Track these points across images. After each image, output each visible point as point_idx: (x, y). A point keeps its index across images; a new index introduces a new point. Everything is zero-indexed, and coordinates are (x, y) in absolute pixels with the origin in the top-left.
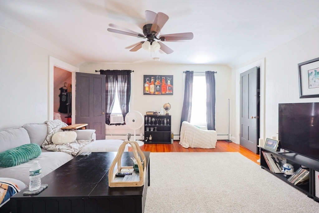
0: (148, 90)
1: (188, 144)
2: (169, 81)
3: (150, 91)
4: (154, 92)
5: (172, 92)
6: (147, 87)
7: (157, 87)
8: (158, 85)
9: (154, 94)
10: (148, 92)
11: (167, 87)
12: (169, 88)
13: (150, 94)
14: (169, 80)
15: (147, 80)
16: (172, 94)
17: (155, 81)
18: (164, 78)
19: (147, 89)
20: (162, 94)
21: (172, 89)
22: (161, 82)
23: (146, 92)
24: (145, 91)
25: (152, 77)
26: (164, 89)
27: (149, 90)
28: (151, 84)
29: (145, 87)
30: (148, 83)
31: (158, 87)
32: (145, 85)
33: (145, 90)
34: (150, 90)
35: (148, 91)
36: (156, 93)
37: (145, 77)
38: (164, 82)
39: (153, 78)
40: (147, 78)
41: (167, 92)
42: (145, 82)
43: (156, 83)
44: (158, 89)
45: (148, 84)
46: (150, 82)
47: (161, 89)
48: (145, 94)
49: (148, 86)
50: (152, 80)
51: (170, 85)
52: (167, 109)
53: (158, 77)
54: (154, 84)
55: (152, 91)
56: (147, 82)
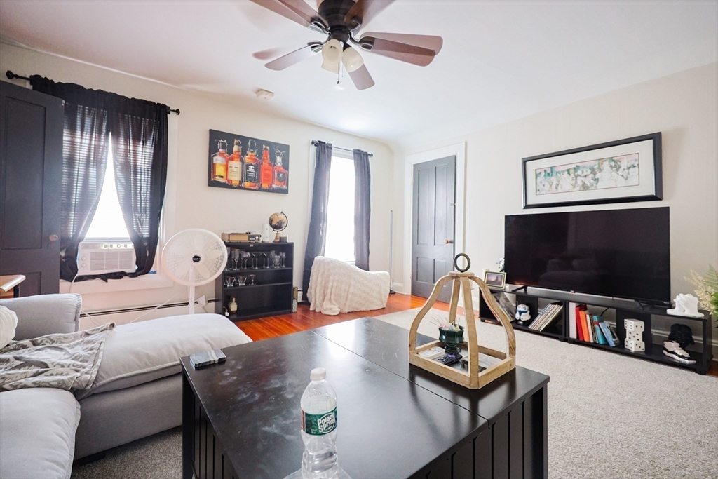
0: (223, 174)
1: (337, 306)
2: (279, 159)
3: (229, 178)
4: (241, 183)
5: (285, 187)
6: (221, 165)
7: (248, 168)
8: (251, 165)
9: (240, 187)
10: (223, 181)
11: (274, 172)
12: (278, 175)
13: (228, 185)
14: (279, 154)
15: (219, 145)
16: (285, 191)
17: (244, 153)
18: (266, 149)
19: (220, 171)
20: (261, 190)
21: (285, 180)
22: (259, 157)
23: (218, 179)
24: (215, 176)
25: (236, 141)
26: (267, 176)
27: (227, 175)
28: (232, 159)
29: (214, 165)
30: (222, 155)
31: (251, 169)
32: (215, 158)
33: (214, 172)
34: (229, 174)
35: (222, 177)
36: (247, 184)
37: (214, 136)
38: (266, 159)
39: (238, 144)
40: (218, 141)
41: (274, 186)
42: (213, 150)
43: (247, 159)
44: (250, 175)
45: (224, 157)
46: (230, 152)
47: (259, 176)
48: (212, 183)
49: (225, 163)
50: (236, 148)
51: (282, 168)
52: (277, 227)
53: (252, 143)
54: (242, 160)
55: (235, 177)
56: (221, 150)
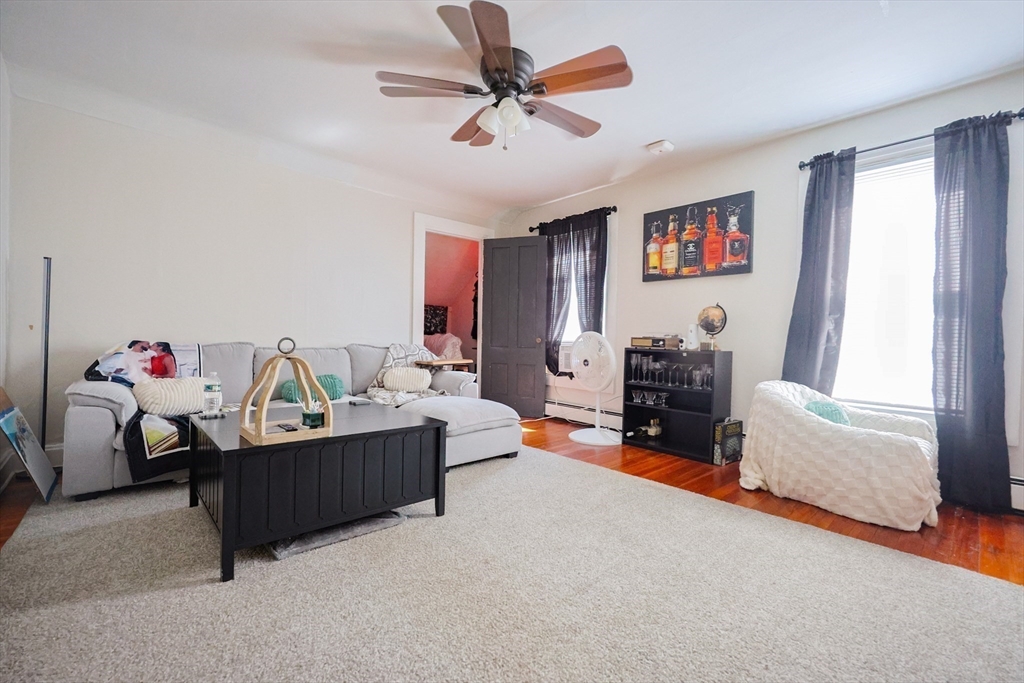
0: (657, 264)
2: (733, 220)
3: (664, 267)
4: (677, 270)
5: (744, 262)
6: (654, 253)
7: (686, 247)
8: (691, 242)
9: (677, 276)
10: (656, 272)
11: (725, 243)
12: (732, 246)
13: (662, 277)
14: (733, 213)
15: (653, 229)
16: (746, 269)
17: (681, 229)
18: (712, 212)
19: (654, 261)
20: (705, 274)
21: (745, 248)
22: (702, 228)
23: (652, 271)
24: (649, 268)
25: (671, 217)
26: (712, 252)
27: (661, 264)
28: (667, 242)
29: (648, 255)
30: (656, 240)
31: (691, 248)
32: (648, 247)
33: (648, 263)
34: (664, 262)
35: (655, 268)
36: (685, 271)
37: (649, 218)
38: (712, 225)
39: (673, 220)
40: (656, 224)
41: (725, 264)
42: (647, 238)
43: (685, 237)
44: (689, 256)
45: (658, 242)
46: (665, 234)
47: (702, 254)
48: (647, 278)
49: (659, 249)
50: (671, 226)
51: (737, 234)
53: (692, 211)
54: (678, 240)
55: (671, 265)
56: (654, 235)
